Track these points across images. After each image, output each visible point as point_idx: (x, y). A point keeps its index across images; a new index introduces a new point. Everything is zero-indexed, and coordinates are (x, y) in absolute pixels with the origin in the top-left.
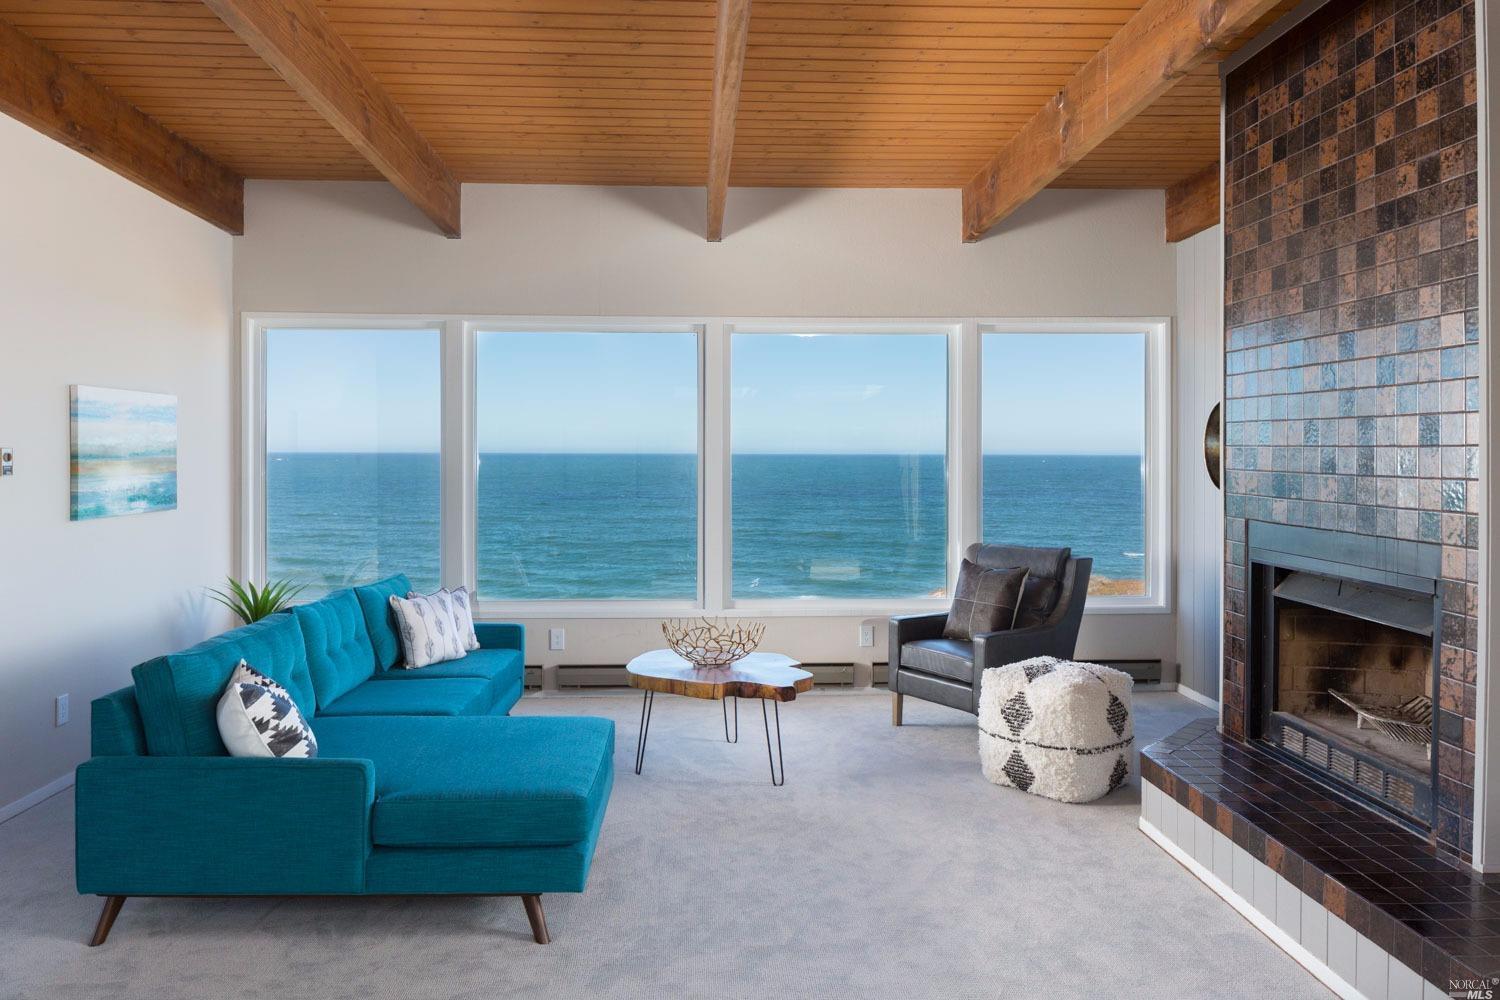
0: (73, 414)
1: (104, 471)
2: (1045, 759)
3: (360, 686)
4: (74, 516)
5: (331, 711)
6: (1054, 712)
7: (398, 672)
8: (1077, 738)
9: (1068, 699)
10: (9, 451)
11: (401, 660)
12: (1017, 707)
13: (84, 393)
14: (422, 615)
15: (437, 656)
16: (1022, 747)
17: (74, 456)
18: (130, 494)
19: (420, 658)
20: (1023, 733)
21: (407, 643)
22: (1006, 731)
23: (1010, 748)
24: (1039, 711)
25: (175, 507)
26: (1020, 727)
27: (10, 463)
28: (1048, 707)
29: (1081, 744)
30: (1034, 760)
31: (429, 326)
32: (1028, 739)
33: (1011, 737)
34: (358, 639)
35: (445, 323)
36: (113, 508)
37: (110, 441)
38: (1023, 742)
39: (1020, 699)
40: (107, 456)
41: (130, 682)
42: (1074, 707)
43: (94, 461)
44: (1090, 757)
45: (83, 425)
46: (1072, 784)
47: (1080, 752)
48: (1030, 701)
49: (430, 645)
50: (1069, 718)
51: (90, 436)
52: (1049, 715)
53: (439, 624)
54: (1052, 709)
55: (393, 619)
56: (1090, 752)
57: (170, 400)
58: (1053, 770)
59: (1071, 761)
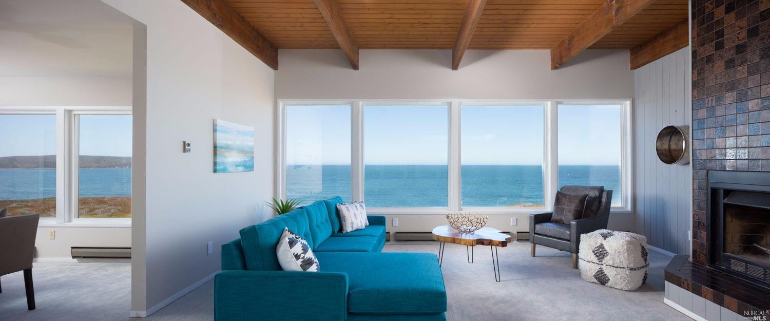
0: (215, 131)
1: (227, 154)
2: (615, 272)
3: (328, 239)
4: (215, 171)
5: (319, 249)
6: (619, 252)
7: (341, 234)
8: (630, 263)
9: (625, 247)
10: (189, 142)
11: (341, 229)
12: (600, 250)
13: (219, 122)
14: (349, 211)
15: (355, 228)
16: (604, 267)
17: (215, 147)
18: (237, 164)
19: (349, 228)
20: (604, 261)
21: (343, 222)
22: (595, 260)
23: (597, 268)
24: (611, 252)
25: (253, 170)
26: (602, 258)
27: (189, 148)
28: (616, 250)
29: (632, 266)
30: (610, 273)
31: (347, 104)
32: (607, 263)
33: (598, 262)
34: (326, 221)
35: (353, 102)
36: (231, 169)
37: (229, 143)
38: (604, 265)
39: (602, 246)
40: (228, 148)
41: (239, 237)
42: (628, 250)
43: (223, 150)
44: (635, 271)
45: (218, 135)
46: (628, 283)
47: (631, 269)
48: (606, 247)
49: (352, 223)
50: (626, 255)
51: (221, 140)
52: (617, 254)
53: (355, 215)
54: (618, 251)
55: (338, 212)
56: (635, 269)
57: (250, 129)
58: (619, 277)
59: (628, 273)
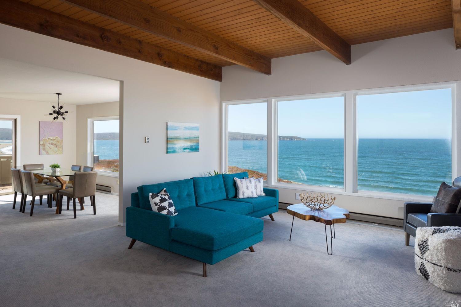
0: (167, 129)
1: (176, 142)
2: (432, 269)
3: (222, 200)
4: (167, 153)
6: (437, 249)
7: (235, 199)
8: (448, 263)
9: (443, 245)
10: (148, 137)
11: (236, 195)
12: (424, 244)
13: (169, 124)
14: (242, 184)
15: (246, 196)
16: (425, 262)
17: (167, 139)
18: (184, 148)
19: (241, 196)
20: (425, 256)
21: (238, 191)
22: (419, 254)
23: (420, 261)
24: (431, 248)
25: (199, 151)
26: (424, 253)
27: (148, 140)
28: (435, 247)
29: (450, 266)
30: (429, 268)
31: (264, 101)
32: (427, 259)
33: (421, 256)
35: (268, 100)
36: (179, 151)
37: (177, 135)
38: (424, 259)
39: (426, 241)
40: (177, 139)
41: (137, 191)
42: (446, 249)
43: (172, 140)
44: (454, 273)
45: (169, 131)
46: (444, 283)
47: (449, 269)
48: (429, 243)
49: (243, 192)
50: (444, 253)
51: (172, 134)
52: (435, 251)
53: (247, 187)
54: (436, 248)
55: (235, 184)
56: (455, 271)
57: (196, 125)
58: (436, 274)
59: (444, 272)
